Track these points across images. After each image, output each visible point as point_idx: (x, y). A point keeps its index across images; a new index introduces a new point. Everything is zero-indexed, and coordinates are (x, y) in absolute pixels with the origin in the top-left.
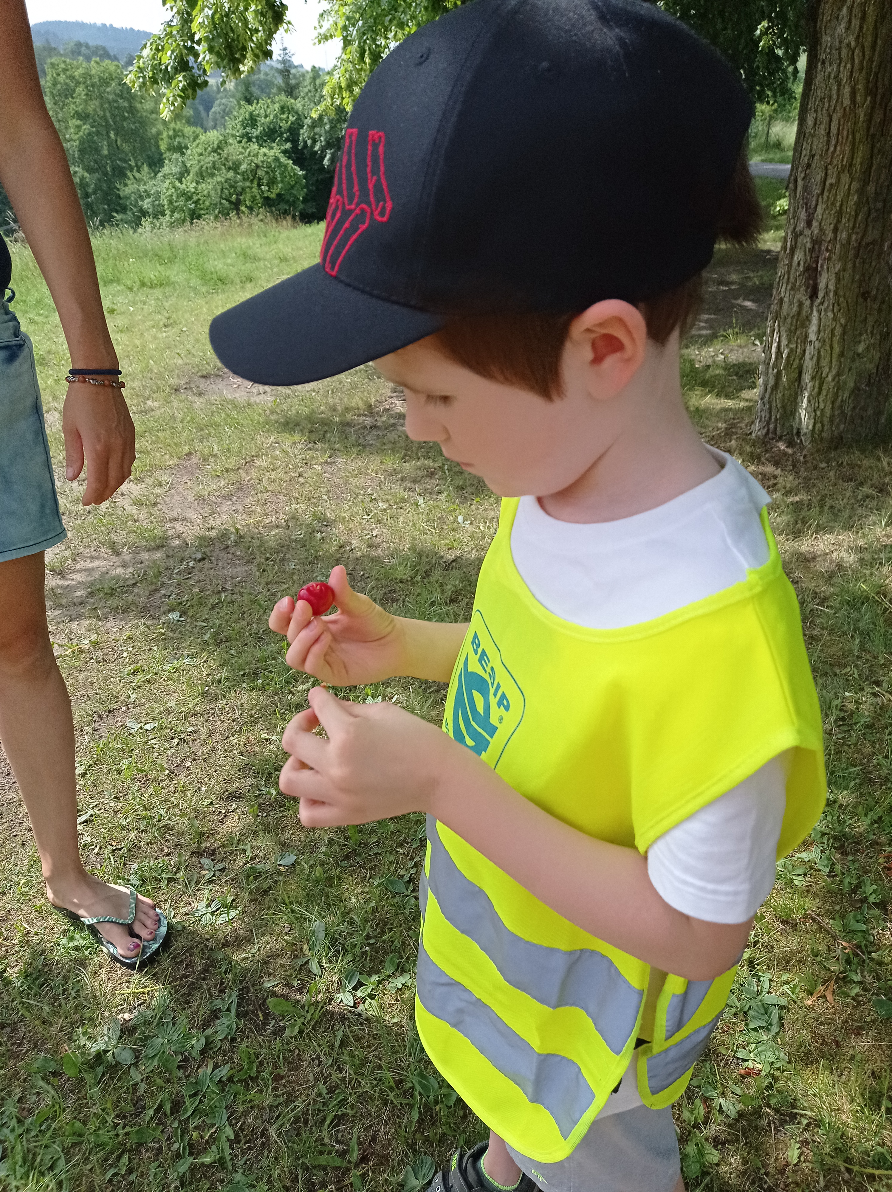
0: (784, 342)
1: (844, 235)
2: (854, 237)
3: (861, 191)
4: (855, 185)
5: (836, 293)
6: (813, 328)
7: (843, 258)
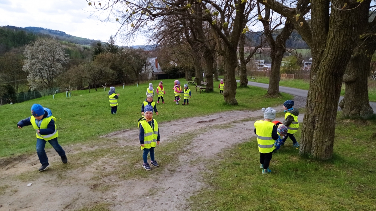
0: (307, 137)
1: (321, 116)
2: (324, 117)
3: (325, 108)
4: (323, 106)
5: (320, 128)
6: (315, 135)
7: (322, 121)
